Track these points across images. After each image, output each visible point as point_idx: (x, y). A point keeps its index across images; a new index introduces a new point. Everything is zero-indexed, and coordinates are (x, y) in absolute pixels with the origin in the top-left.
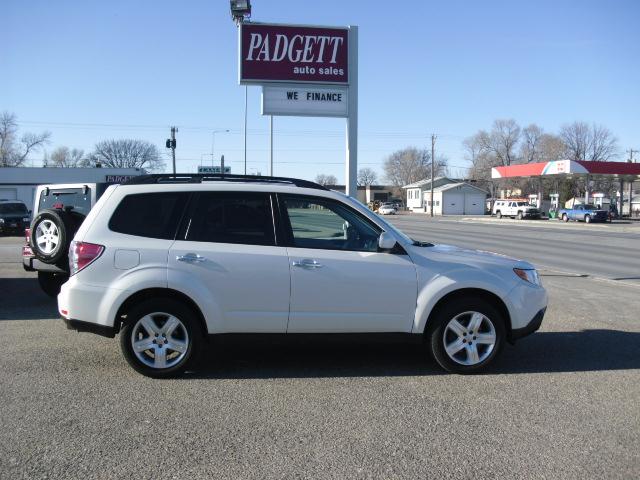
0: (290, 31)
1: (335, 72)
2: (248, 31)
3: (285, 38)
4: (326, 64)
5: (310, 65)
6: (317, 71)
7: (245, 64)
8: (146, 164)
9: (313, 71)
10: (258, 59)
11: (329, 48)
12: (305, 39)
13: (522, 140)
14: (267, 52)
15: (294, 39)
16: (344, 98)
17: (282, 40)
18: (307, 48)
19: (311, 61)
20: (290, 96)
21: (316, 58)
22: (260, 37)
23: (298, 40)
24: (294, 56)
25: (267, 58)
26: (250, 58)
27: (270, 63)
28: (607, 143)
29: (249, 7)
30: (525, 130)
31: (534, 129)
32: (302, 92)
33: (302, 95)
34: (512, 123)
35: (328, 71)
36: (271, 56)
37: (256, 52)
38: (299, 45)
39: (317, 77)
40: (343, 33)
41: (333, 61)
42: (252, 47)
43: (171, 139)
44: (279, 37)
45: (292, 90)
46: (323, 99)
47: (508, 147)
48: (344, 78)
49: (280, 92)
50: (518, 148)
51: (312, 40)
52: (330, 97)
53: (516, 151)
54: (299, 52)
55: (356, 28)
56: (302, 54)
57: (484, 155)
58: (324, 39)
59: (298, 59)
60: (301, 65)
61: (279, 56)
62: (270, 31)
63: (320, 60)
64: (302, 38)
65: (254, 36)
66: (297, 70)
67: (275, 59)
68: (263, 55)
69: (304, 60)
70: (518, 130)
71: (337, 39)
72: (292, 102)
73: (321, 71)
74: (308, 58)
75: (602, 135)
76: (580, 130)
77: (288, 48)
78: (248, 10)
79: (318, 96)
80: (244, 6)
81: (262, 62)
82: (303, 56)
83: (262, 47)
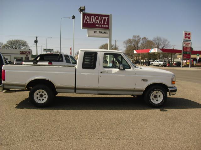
0: (95, 15)
1: (106, 26)
2: (84, 15)
4: (104, 24)
5: (100, 24)
6: (102, 26)
7: (83, 24)
9: (101, 26)
11: (105, 20)
12: (99, 17)
13: (141, 42)
14: (89, 21)
15: (96, 17)
16: (108, 33)
17: (93, 17)
18: (99, 20)
20: (95, 32)
21: (101, 22)
23: (97, 17)
24: (96, 22)
25: (89, 22)
26: (85, 22)
28: (166, 43)
29: (85, 9)
30: (142, 39)
31: (145, 38)
33: (98, 32)
34: (138, 36)
35: (104, 26)
36: (90, 21)
37: (86, 20)
38: (97, 19)
39: (102, 27)
40: (108, 16)
41: (106, 23)
42: (85, 19)
43: (36, 40)
44: (92, 17)
45: (95, 30)
46: (103, 33)
47: (137, 44)
48: (108, 28)
49: (92, 31)
50: (140, 44)
51: (100, 18)
52: (105, 33)
54: (97, 21)
55: (112, 15)
57: (130, 46)
58: (103, 17)
60: (97, 24)
61: (92, 22)
62: (90, 15)
63: (102, 23)
64: (98, 17)
65: (86, 16)
66: (96, 26)
67: (91, 22)
68: (88, 22)
69: (98, 23)
71: (107, 18)
72: (95, 34)
73: (103, 26)
75: (165, 41)
76: (159, 39)
77: (94, 20)
79: (102, 32)
80: (84, 8)
81: (88, 23)
82: (98, 22)
83: (88, 19)
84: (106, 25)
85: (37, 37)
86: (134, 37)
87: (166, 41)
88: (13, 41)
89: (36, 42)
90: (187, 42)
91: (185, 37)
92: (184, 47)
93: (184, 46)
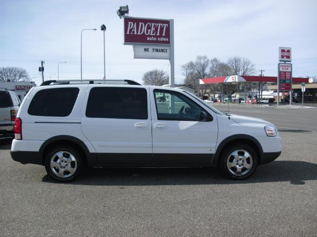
0: (145, 21)
1: (165, 39)
2: (127, 20)
4: (161, 36)
5: (154, 36)
6: (157, 39)
7: (126, 36)
8: (21, 80)
9: (155, 39)
10: (132, 33)
11: (162, 29)
12: (152, 25)
13: (210, 66)
14: (135, 30)
15: (147, 25)
16: (168, 51)
17: (142, 25)
18: (152, 29)
19: (154, 34)
20: (145, 50)
21: (157, 33)
22: (132, 23)
24: (147, 33)
25: (135, 33)
26: (128, 33)
27: (137, 35)
28: (249, 67)
29: (128, 10)
30: (212, 61)
31: (215, 60)
32: (151, 48)
33: (151, 50)
34: (205, 57)
35: (162, 39)
36: (137, 32)
37: (131, 30)
38: (149, 28)
39: (157, 42)
40: (167, 22)
41: (164, 34)
42: (129, 28)
43: (41, 67)
44: (140, 24)
45: (146, 47)
46: (160, 51)
47: (203, 69)
48: (168, 42)
49: (141, 49)
50: (208, 70)
51: (155, 25)
52: (162, 51)
53: (207, 71)
54: (149, 30)
55: (173, 20)
57: (192, 73)
58: (160, 24)
59: (149, 34)
60: (150, 36)
61: (141, 32)
62: (137, 21)
63: (158, 34)
64: (150, 24)
65: (130, 23)
66: (148, 39)
67: (139, 33)
68: (134, 32)
69: (151, 34)
70: (208, 61)
71: (165, 25)
72: (146, 53)
73: (159, 39)
74: (153, 33)
77: (145, 29)
78: (127, 12)
79: (157, 50)
80: (126, 10)
81: (133, 35)
82: (151, 32)
83: (133, 28)
84: (164, 37)
85: (42, 63)
86: (200, 58)
87: (249, 63)
88: (3, 69)
89: (42, 69)
90: (285, 63)
91: (283, 57)
92: (280, 73)
93: (281, 70)
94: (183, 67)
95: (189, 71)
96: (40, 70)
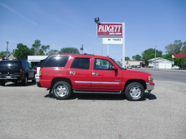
1: (119, 34)
3: (108, 26)
4: (117, 32)
5: (113, 32)
9: (114, 34)
10: (101, 31)
13: (183, 46)
14: (103, 30)
16: (121, 40)
20: (109, 40)
23: (110, 27)
26: (99, 31)
32: (112, 39)
34: (180, 41)
37: (101, 30)
41: (119, 31)
44: (106, 26)
45: (109, 38)
46: (117, 40)
47: (179, 48)
48: (121, 35)
51: (114, 26)
52: (118, 40)
53: (181, 50)
54: (111, 29)
56: (111, 30)
59: (110, 31)
60: (111, 32)
64: (111, 26)
68: (102, 30)
69: (112, 31)
70: (182, 43)
72: (109, 41)
73: (116, 34)
74: (113, 30)
78: (99, 20)
79: (115, 40)
82: (112, 30)
83: (102, 28)
84: (119, 32)
85: (82, 46)
86: (176, 41)
88: (66, 48)
94: (166, 47)
95: (170, 50)
96: (81, 49)
